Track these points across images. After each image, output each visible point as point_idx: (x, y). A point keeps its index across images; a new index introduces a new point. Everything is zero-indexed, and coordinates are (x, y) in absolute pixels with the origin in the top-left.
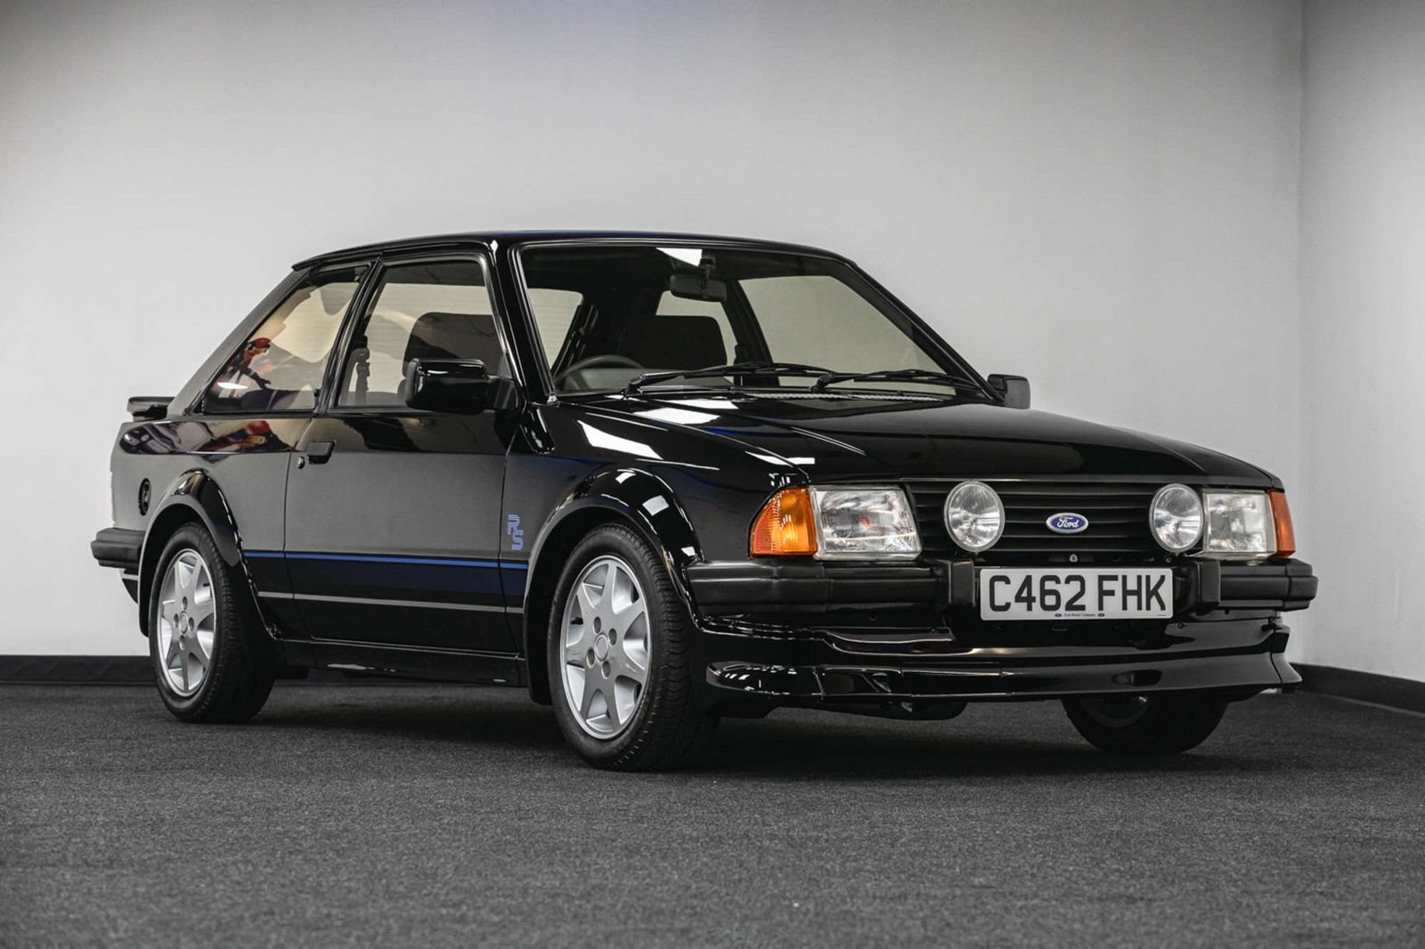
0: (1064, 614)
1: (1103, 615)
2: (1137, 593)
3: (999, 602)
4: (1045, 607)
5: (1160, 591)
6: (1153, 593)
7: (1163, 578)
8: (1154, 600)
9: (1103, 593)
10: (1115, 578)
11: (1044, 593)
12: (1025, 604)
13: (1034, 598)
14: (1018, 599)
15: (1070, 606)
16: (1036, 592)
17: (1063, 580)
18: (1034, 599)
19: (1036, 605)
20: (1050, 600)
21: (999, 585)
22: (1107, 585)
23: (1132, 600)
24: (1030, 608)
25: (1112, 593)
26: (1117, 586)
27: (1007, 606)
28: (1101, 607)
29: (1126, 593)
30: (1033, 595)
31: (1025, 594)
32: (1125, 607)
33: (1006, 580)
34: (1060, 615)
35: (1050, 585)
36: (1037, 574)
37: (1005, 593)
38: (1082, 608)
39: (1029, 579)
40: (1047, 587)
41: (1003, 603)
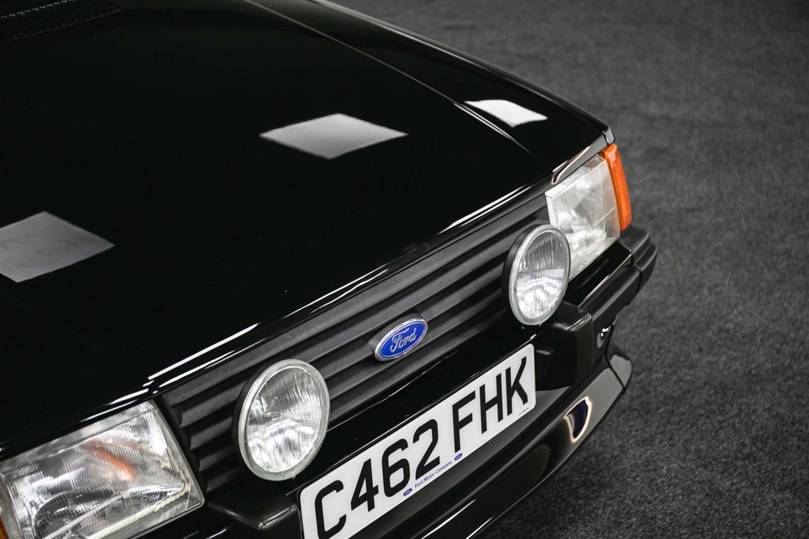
0: (415, 485)
1: (461, 455)
2: (497, 400)
3: (329, 525)
4: (390, 492)
5: (521, 381)
6: (515, 388)
7: (524, 361)
8: (516, 396)
9: (458, 425)
10: (471, 397)
11: (388, 471)
12: (365, 504)
13: (377, 487)
14: (355, 503)
15: (422, 469)
16: (378, 479)
17: (410, 440)
18: (376, 491)
19: (380, 497)
20: (396, 478)
21: (329, 499)
22: (463, 413)
23: (492, 412)
24: (371, 506)
25: (469, 419)
26: (473, 408)
27: (343, 520)
28: (457, 447)
29: (485, 407)
30: (374, 486)
31: (364, 490)
32: (484, 429)
33: (337, 486)
34: (411, 490)
35: (393, 459)
36: (374, 453)
37: (337, 506)
38: (436, 462)
39: (367, 465)
40: (391, 463)
41: (336, 522)
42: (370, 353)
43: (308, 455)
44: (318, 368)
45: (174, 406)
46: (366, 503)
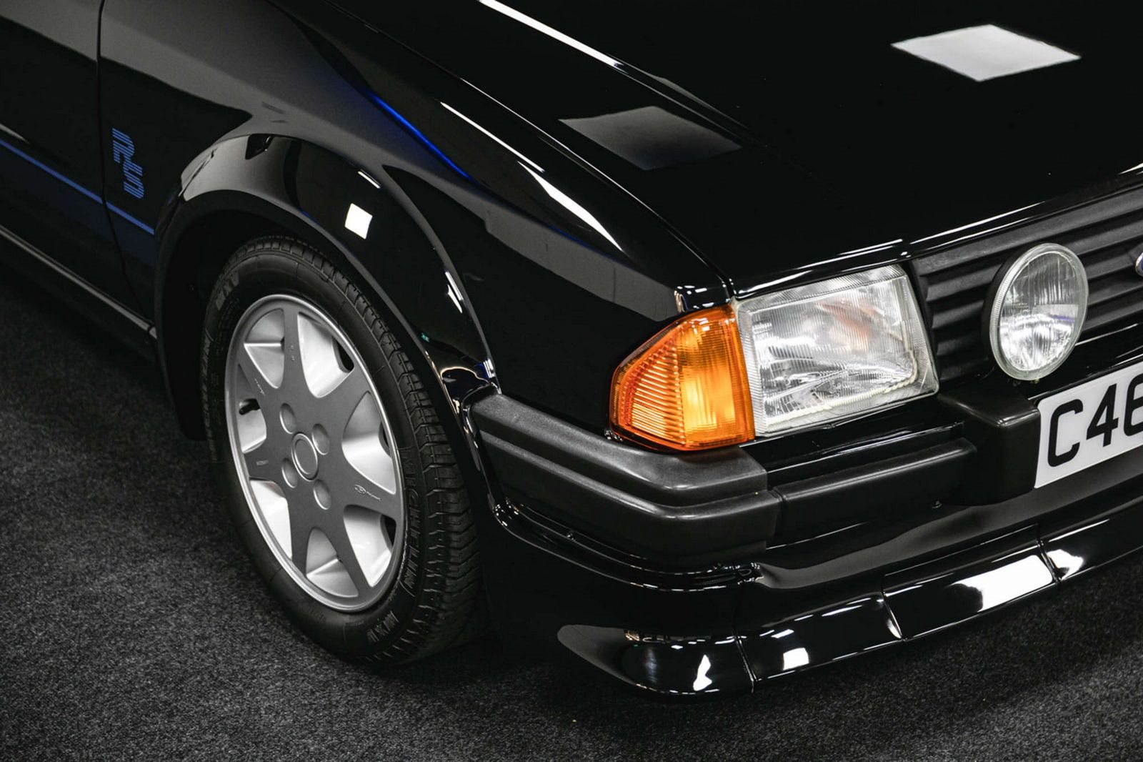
3: (1061, 449)
4: (1130, 430)
11: (1131, 405)
12: (1101, 437)
13: (1117, 419)
14: (1092, 431)
16: (1119, 411)
18: (1115, 424)
19: (1118, 433)
20: (1138, 415)
21: (1066, 420)
24: (1107, 442)
27: (1076, 448)
30: (1114, 418)
31: (1102, 420)
33: (1076, 406)
35: (1140, 390)
36: (1124, 377)
37: (1073, 429)
39: (1112, 390)
40: (1136, 396)
41: (1068, 449)
42: (1131, 264)
43: (1056, 359)
44: (1085, 265)
45: (922, 276)
46: (1103, 435)
